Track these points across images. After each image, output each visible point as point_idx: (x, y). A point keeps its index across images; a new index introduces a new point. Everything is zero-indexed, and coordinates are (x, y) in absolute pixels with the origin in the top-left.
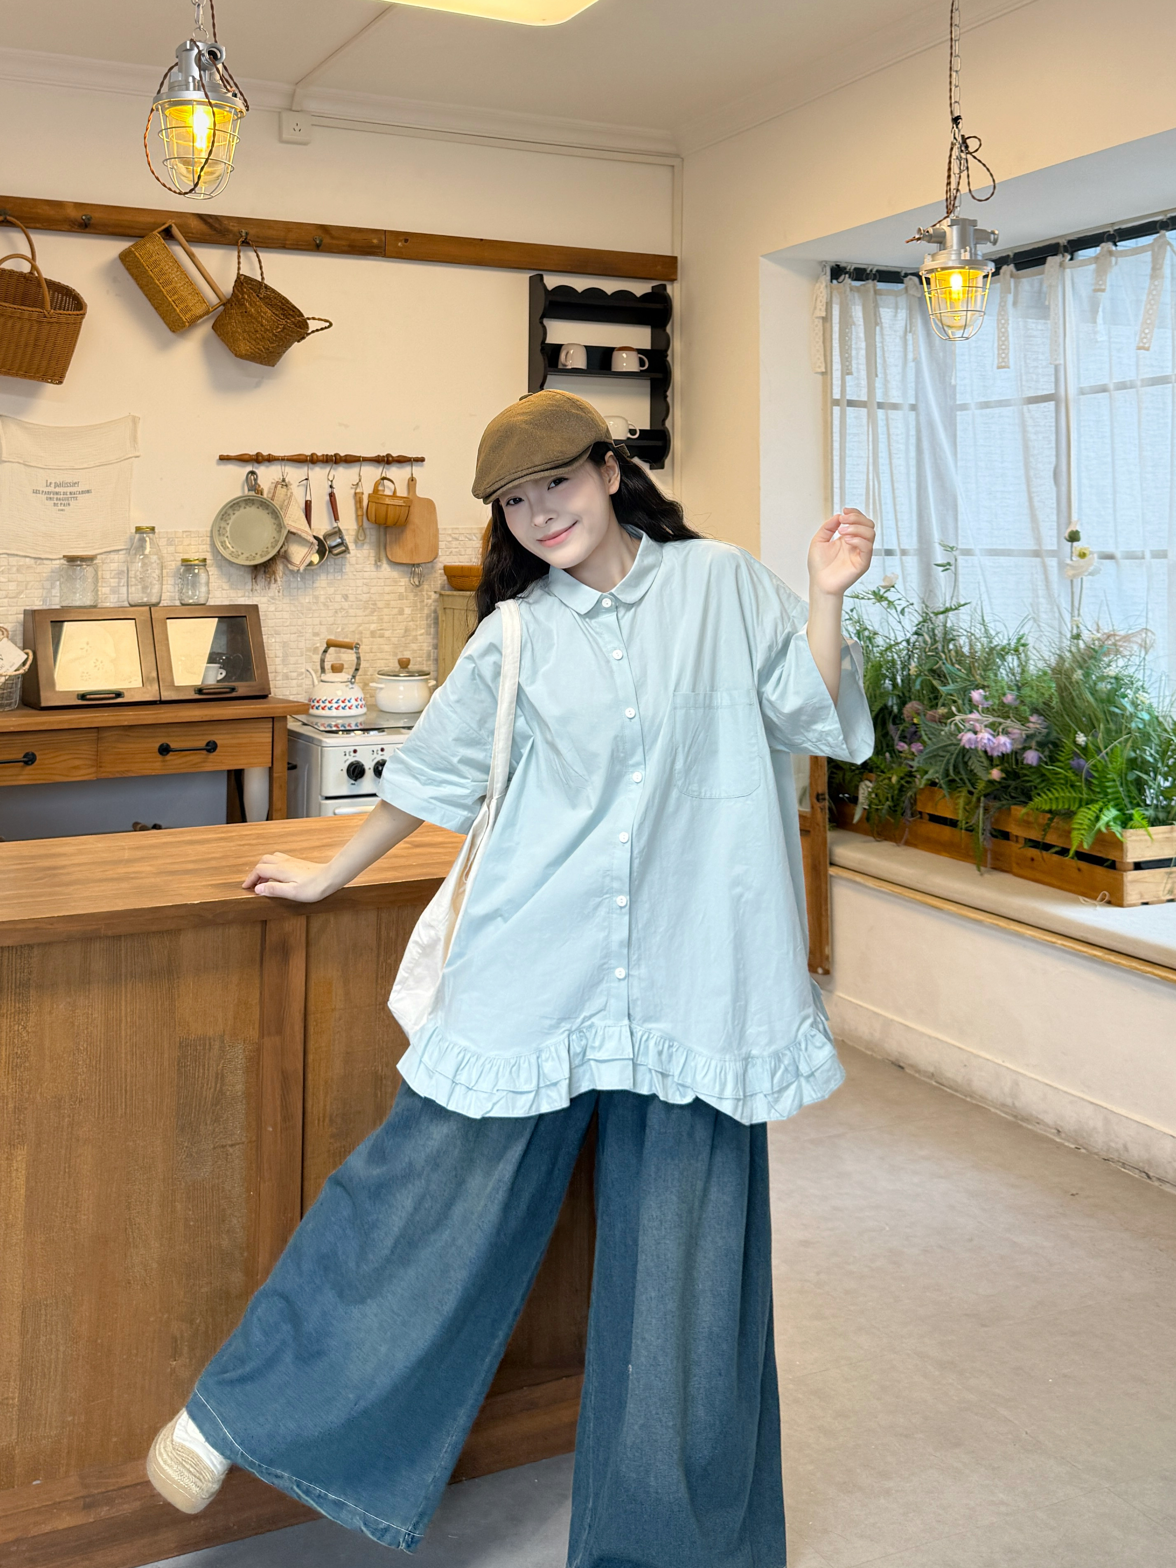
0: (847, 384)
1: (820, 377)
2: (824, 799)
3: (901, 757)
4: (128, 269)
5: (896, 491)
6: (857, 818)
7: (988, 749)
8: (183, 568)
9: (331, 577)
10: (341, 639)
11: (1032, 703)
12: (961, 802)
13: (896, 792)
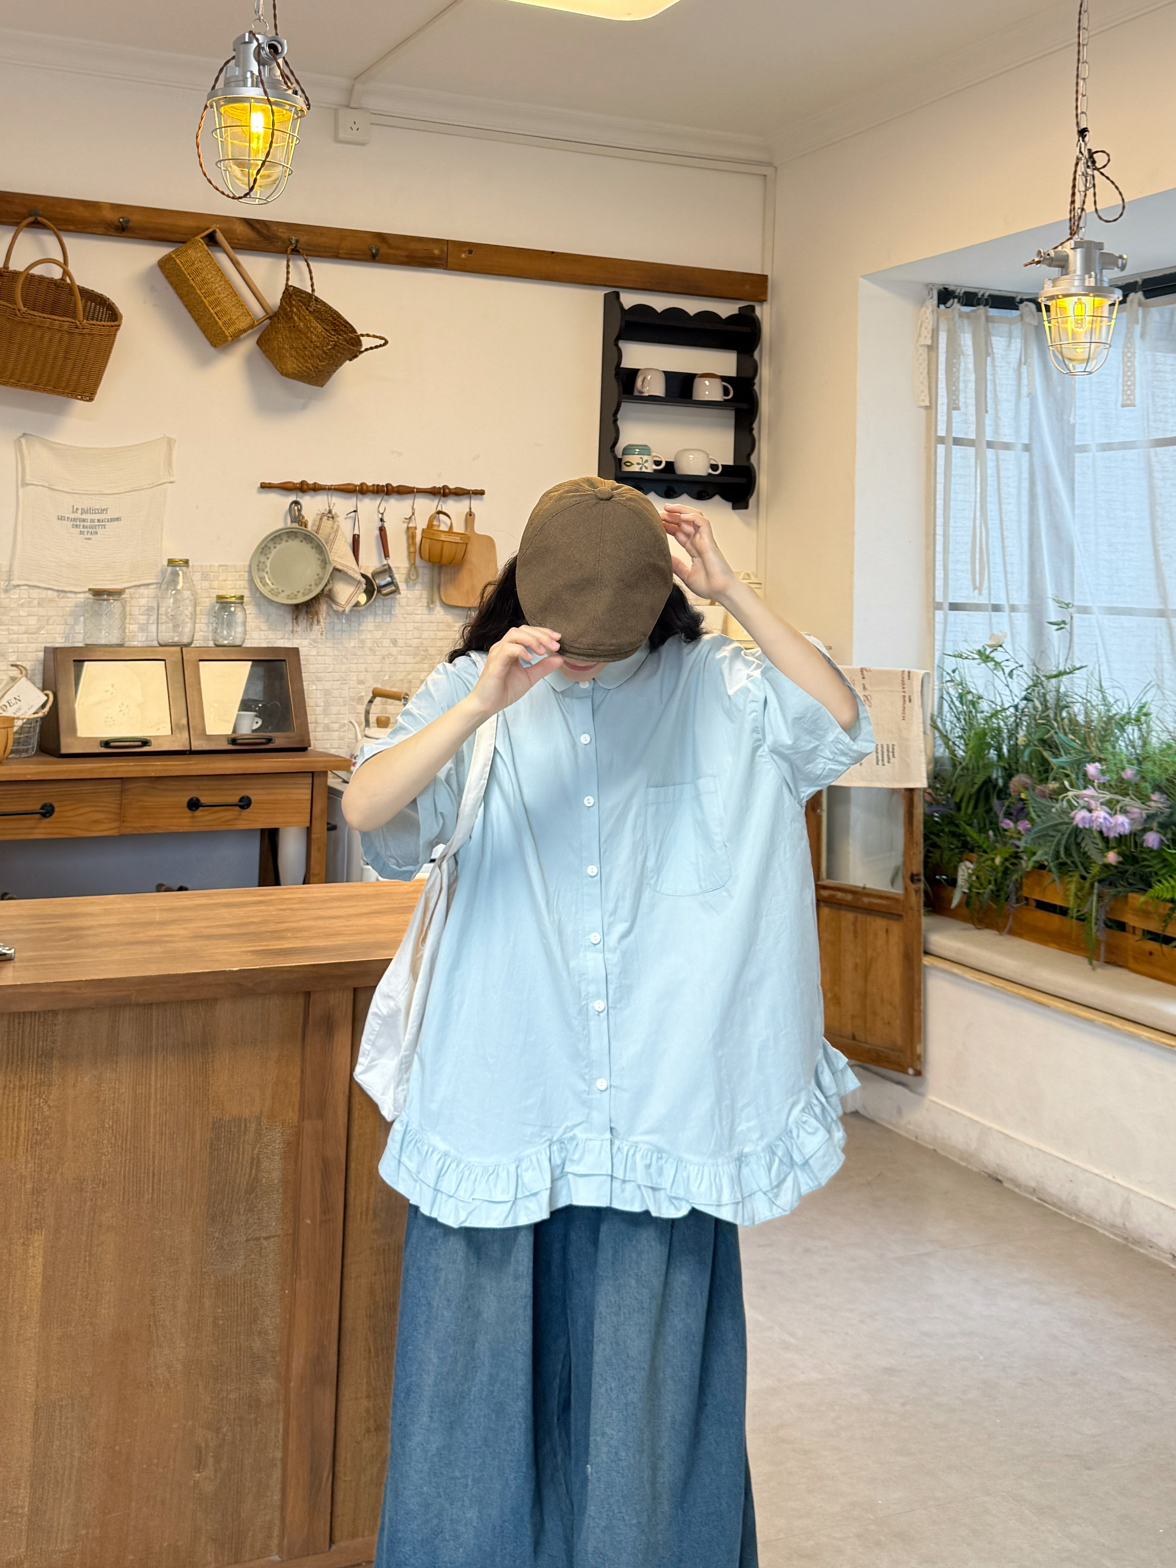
0: (954, 420)
1: (923, 412)
2: (919, 880)
3: (1006, 836)
4: (167, 277)
5: (1006, 541)
6: (955, 902)
7: (1104, 830)
8: (217, 607)
9: (378, 619)
10: (388, 688)
11: (1154, 780)
12: (1073, 887)
13: (1000, 875)
